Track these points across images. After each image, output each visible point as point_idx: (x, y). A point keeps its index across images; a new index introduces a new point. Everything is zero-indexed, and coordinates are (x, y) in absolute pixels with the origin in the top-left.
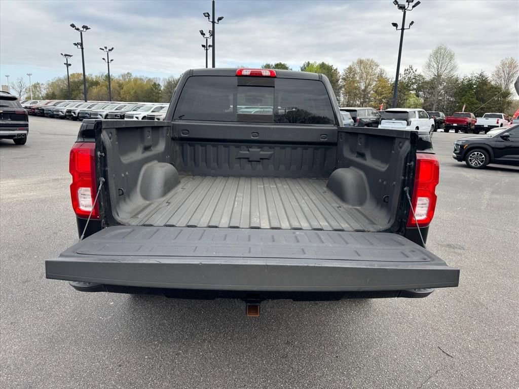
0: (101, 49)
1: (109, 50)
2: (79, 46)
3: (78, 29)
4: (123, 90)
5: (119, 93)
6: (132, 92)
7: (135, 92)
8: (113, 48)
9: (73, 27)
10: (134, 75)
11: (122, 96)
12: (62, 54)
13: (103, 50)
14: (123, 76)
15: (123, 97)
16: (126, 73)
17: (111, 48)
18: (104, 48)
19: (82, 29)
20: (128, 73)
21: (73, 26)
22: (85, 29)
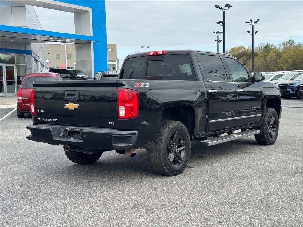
0: (246, 22)
1: (255, 22)
2: (221, 24)
3: (221, 9)
4: (281, 59)
5: (277, 63)
6: (291, 61)
7: (294, 61)
8: (258, 20)
9: (217, 8)
10: (296, 43)
11: (279, 66)
12: (214, 32)
13: (249, 23)
14: (284, 44)
15: (281, 67)
16: (288, 41)
17: (256, 20)
18: (249, 21)
19: (225, 8)
20: (290, 41)
21: (217, 6)
22: (227, 8)
